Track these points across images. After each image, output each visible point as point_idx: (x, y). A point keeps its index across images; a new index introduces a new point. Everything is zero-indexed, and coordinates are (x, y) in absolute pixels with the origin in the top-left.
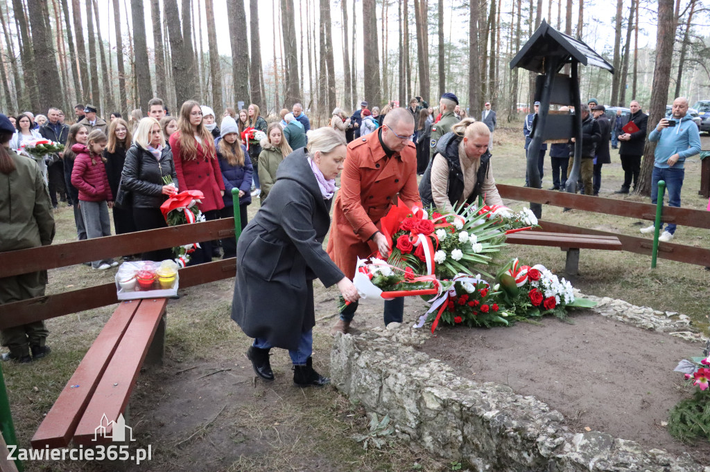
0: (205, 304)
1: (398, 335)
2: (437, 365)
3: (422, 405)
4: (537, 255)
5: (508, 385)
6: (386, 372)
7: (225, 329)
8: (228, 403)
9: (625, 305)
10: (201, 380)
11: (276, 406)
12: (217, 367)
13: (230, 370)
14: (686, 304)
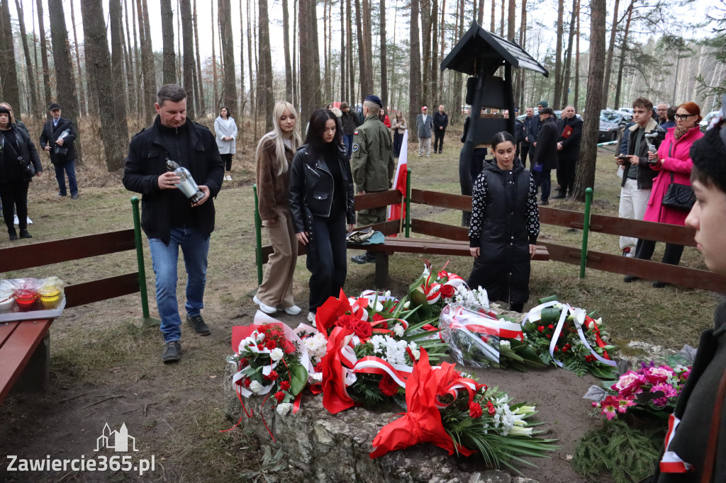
0: (107, 322)
3: (314, 439)
4: (465, 265)
7: (123, 349)
10: (88, 409)
11: (165, 438)
12: (108, 394)
13: (122, 397)
14: (612, 316)
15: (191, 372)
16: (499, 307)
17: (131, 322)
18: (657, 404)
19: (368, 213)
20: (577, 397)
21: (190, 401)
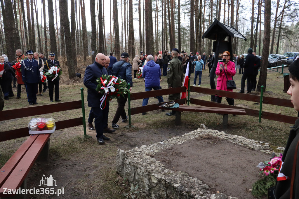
0: (70, 136)
1: (145, 151)
2: (159, 164)
3: (151, 181)
5: (187, 173)
6: (137, 166)
7: (76, 147)
8: (73, 179)
9: (243, 138)
10: (63, 169)
11: (93, 180)
12: (71, 163)
13: (76, 164)
14: (272, 138)
15: (102, 156)
16: (225, 133)
17: (79, 137)
19: (173, 95)
20: (255, 168)
21: (102, 167)
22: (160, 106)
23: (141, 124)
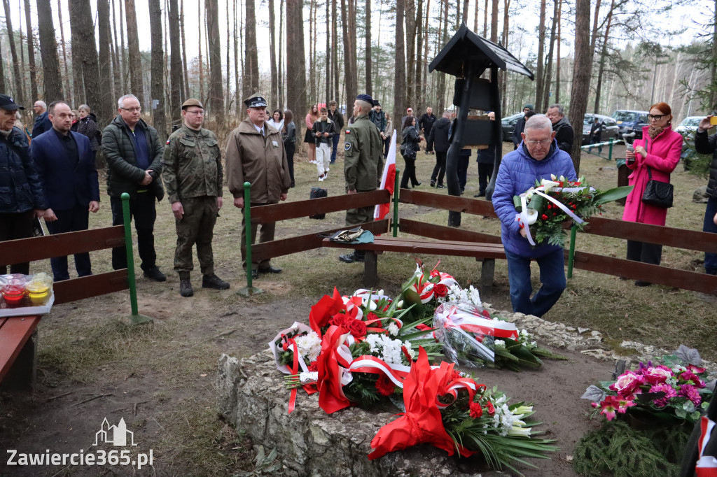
0: (95, 319)
3: (310, 439)
4: (453, 265)
6: (272, 401)
7: (111, 347)
9: (537, 320)
10: (76, 408)
11: (155, 438)
12: (96, 392)
13: (111, 395)
14: (600, 316)
15: (181, 371)
16: (490, 307)
17: (119, 319)
18: (657, 405)
19: (357, 212)
20: (573, 397)
21: (180, 399)
22: (327, 239)
23: (279, 285)
